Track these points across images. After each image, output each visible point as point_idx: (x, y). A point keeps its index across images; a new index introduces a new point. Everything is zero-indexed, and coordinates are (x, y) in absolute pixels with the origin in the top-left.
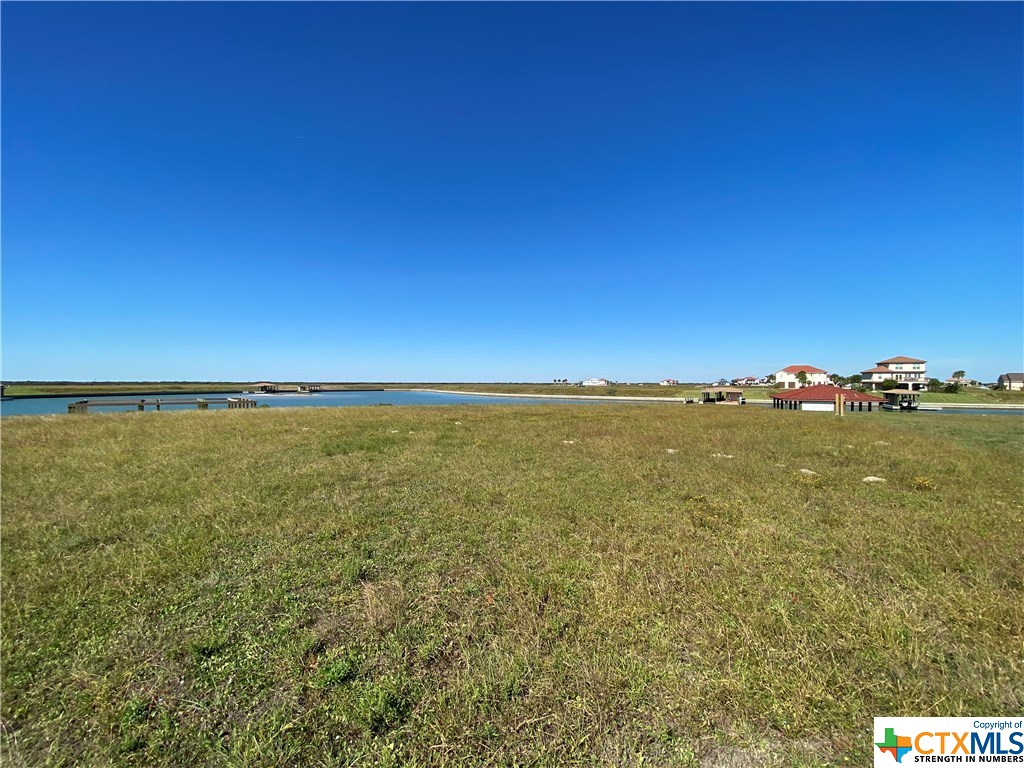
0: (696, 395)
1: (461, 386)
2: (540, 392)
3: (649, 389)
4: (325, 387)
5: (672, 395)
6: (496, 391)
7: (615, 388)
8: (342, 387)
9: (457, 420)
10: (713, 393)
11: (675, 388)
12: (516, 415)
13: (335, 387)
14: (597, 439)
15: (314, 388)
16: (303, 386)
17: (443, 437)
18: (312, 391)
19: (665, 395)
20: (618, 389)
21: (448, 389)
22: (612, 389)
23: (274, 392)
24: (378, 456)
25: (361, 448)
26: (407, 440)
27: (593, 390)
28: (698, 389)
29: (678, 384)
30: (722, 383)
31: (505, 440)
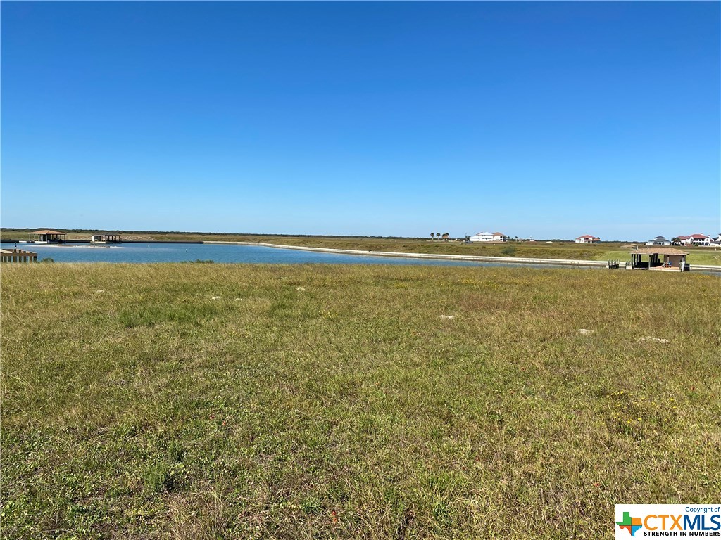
0: (623, 257)
1: (305, 239)
2: (412, 249)
3: (560, 247)
4: (127, 238)
5: (591, 256)
6: (353, 246)
7: (515, 246)
8: (149, 238)
9: (299, 284)
10: (646, 255)
11: (595, 247)
12: (378, 280)
13: (140, 237)
14: (486, 314)
15: (112, 238)
16: (98, 234)
17: (279, 307)
18: (109, 242)
19: (581, 256)
20: (518, 247)
21: (288, 243)
22: (510, 246)
23: (61, 242)
24: (194, 330)
25: (171, 319)
26: (231, 309)
27: (484, 248)
28: (625, 249)
29: (599, 242)
30: (659, 242)
31: (362, 312)
